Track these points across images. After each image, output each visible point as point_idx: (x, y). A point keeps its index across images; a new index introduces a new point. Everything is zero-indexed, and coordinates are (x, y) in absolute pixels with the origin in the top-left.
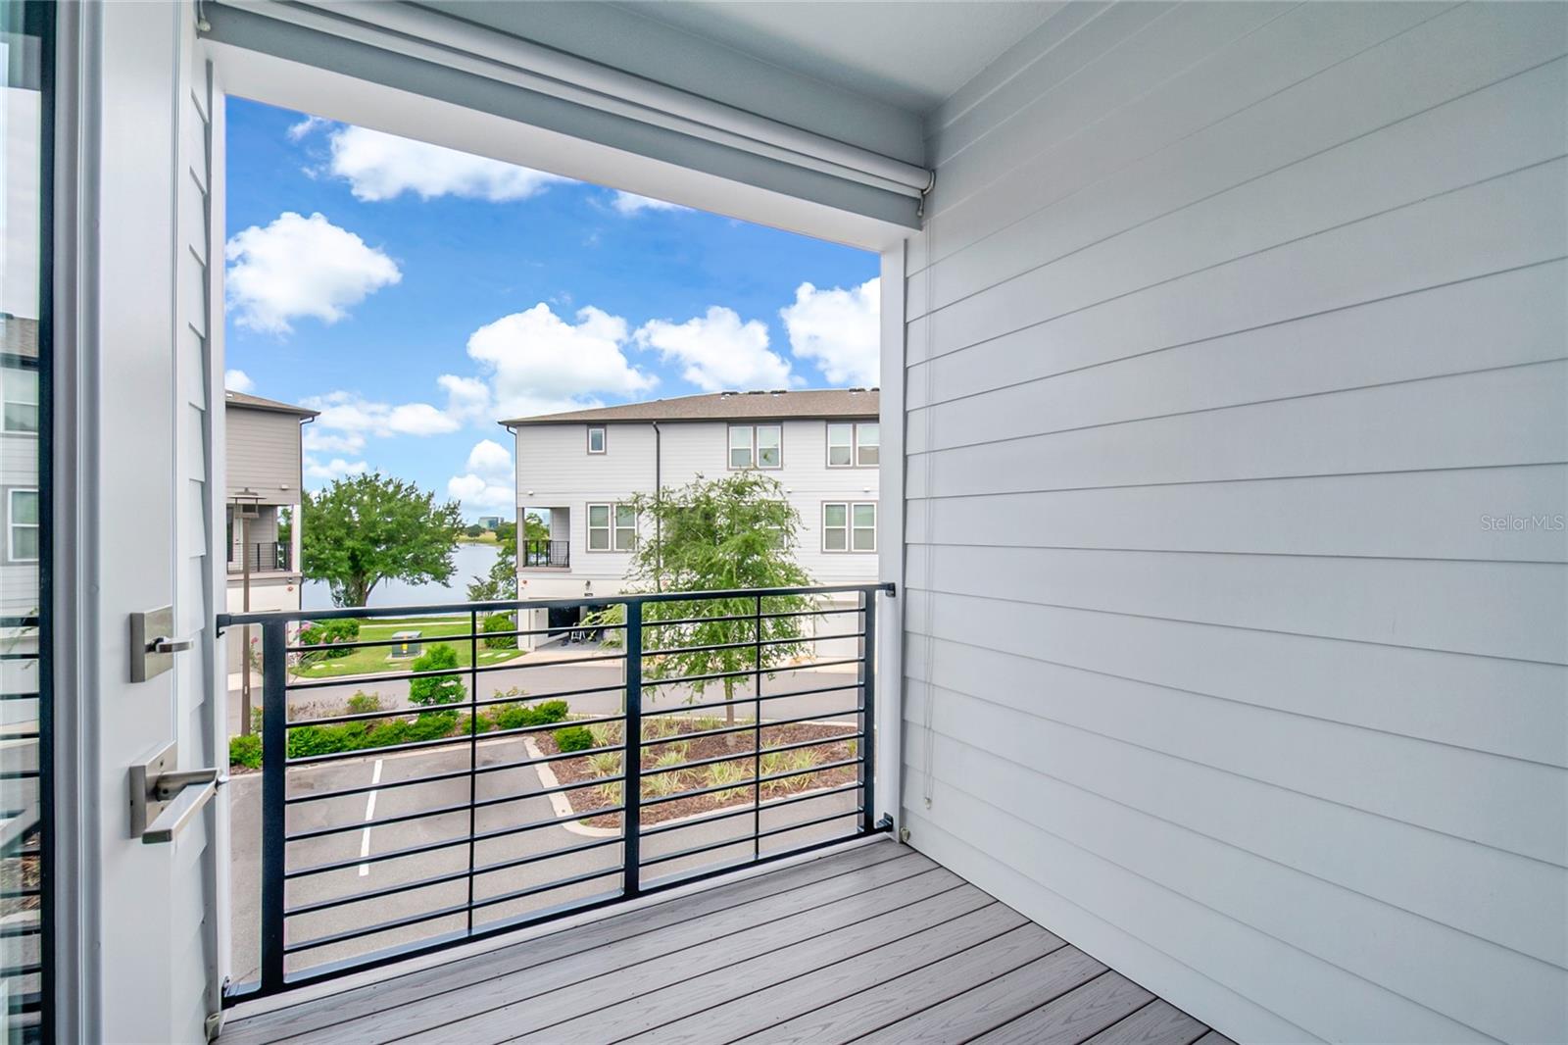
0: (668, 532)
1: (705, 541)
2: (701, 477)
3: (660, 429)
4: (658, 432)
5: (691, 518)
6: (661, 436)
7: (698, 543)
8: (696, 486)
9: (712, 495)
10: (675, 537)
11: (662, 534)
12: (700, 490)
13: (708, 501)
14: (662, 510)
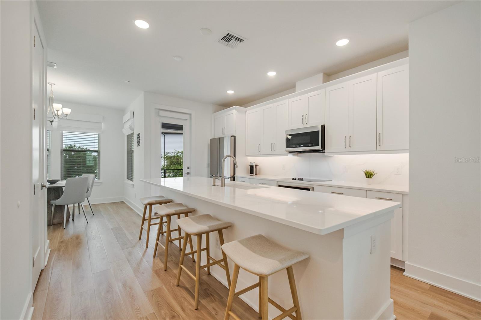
0: (168, 163)
1: (177, 165)
2: (176, 150)
3: (165, 135)
4: (165, 136)
5: (173, 160)
6: (165, 137)
7: (175, 166)
8: (175, 152)
9: (178, 154)
10: (169, 164)
11: (166, 163)
12: (175, 153)
13: (177, 156)
14: (166, 158)
